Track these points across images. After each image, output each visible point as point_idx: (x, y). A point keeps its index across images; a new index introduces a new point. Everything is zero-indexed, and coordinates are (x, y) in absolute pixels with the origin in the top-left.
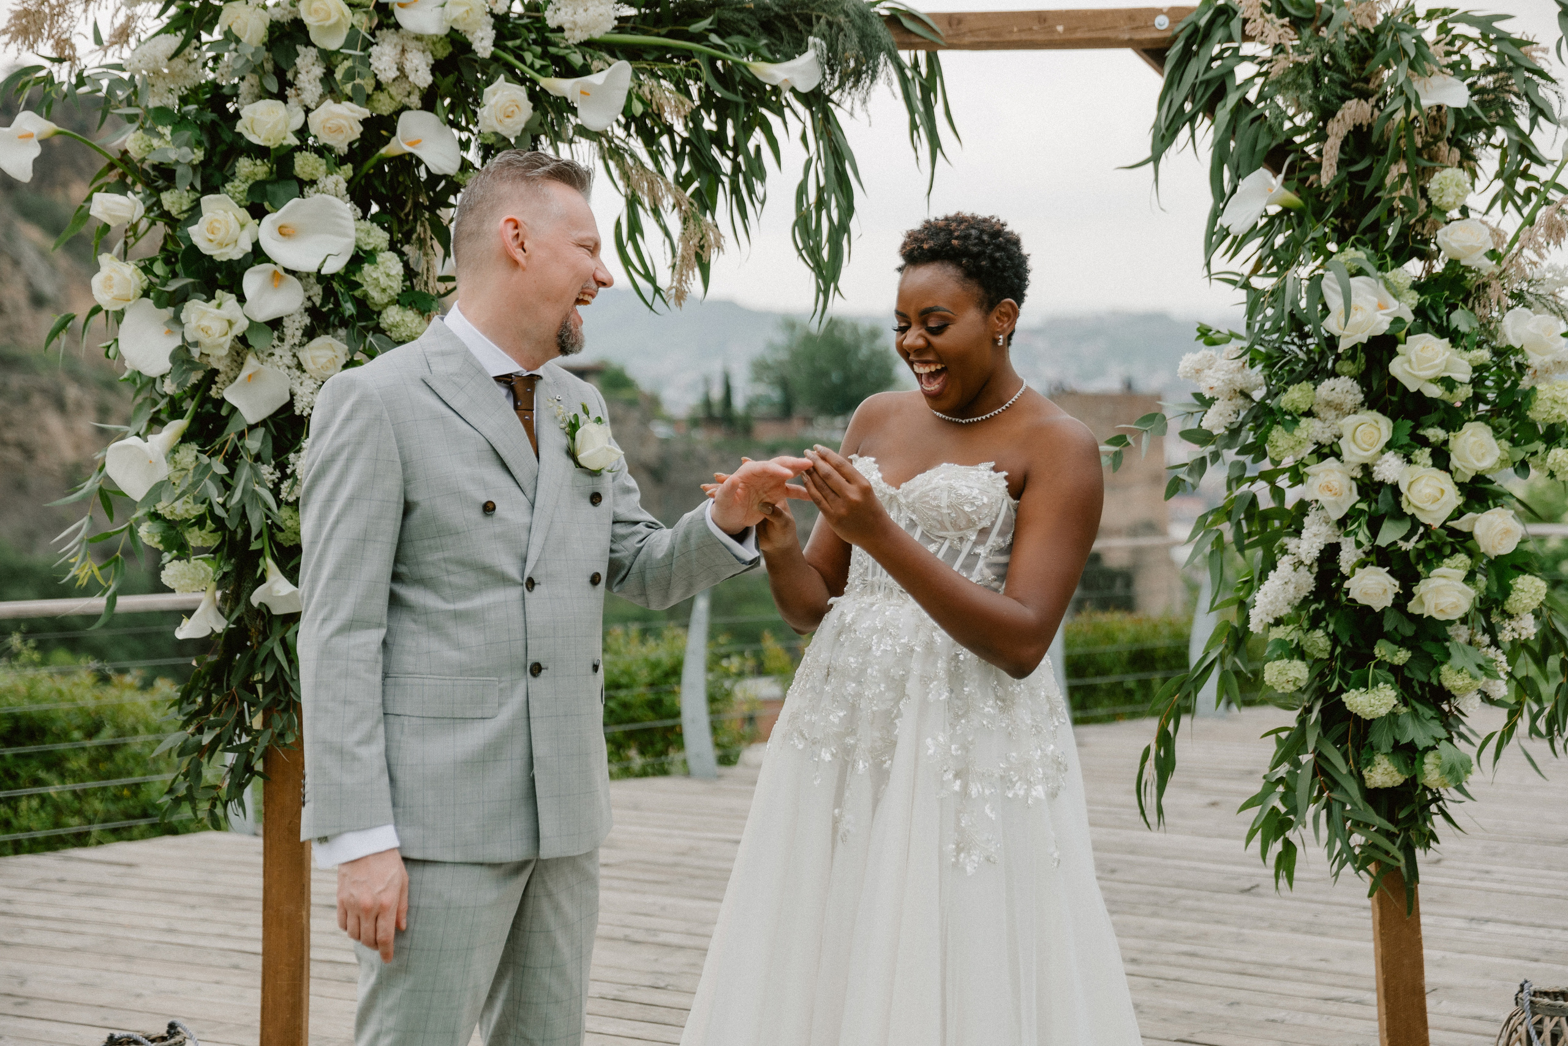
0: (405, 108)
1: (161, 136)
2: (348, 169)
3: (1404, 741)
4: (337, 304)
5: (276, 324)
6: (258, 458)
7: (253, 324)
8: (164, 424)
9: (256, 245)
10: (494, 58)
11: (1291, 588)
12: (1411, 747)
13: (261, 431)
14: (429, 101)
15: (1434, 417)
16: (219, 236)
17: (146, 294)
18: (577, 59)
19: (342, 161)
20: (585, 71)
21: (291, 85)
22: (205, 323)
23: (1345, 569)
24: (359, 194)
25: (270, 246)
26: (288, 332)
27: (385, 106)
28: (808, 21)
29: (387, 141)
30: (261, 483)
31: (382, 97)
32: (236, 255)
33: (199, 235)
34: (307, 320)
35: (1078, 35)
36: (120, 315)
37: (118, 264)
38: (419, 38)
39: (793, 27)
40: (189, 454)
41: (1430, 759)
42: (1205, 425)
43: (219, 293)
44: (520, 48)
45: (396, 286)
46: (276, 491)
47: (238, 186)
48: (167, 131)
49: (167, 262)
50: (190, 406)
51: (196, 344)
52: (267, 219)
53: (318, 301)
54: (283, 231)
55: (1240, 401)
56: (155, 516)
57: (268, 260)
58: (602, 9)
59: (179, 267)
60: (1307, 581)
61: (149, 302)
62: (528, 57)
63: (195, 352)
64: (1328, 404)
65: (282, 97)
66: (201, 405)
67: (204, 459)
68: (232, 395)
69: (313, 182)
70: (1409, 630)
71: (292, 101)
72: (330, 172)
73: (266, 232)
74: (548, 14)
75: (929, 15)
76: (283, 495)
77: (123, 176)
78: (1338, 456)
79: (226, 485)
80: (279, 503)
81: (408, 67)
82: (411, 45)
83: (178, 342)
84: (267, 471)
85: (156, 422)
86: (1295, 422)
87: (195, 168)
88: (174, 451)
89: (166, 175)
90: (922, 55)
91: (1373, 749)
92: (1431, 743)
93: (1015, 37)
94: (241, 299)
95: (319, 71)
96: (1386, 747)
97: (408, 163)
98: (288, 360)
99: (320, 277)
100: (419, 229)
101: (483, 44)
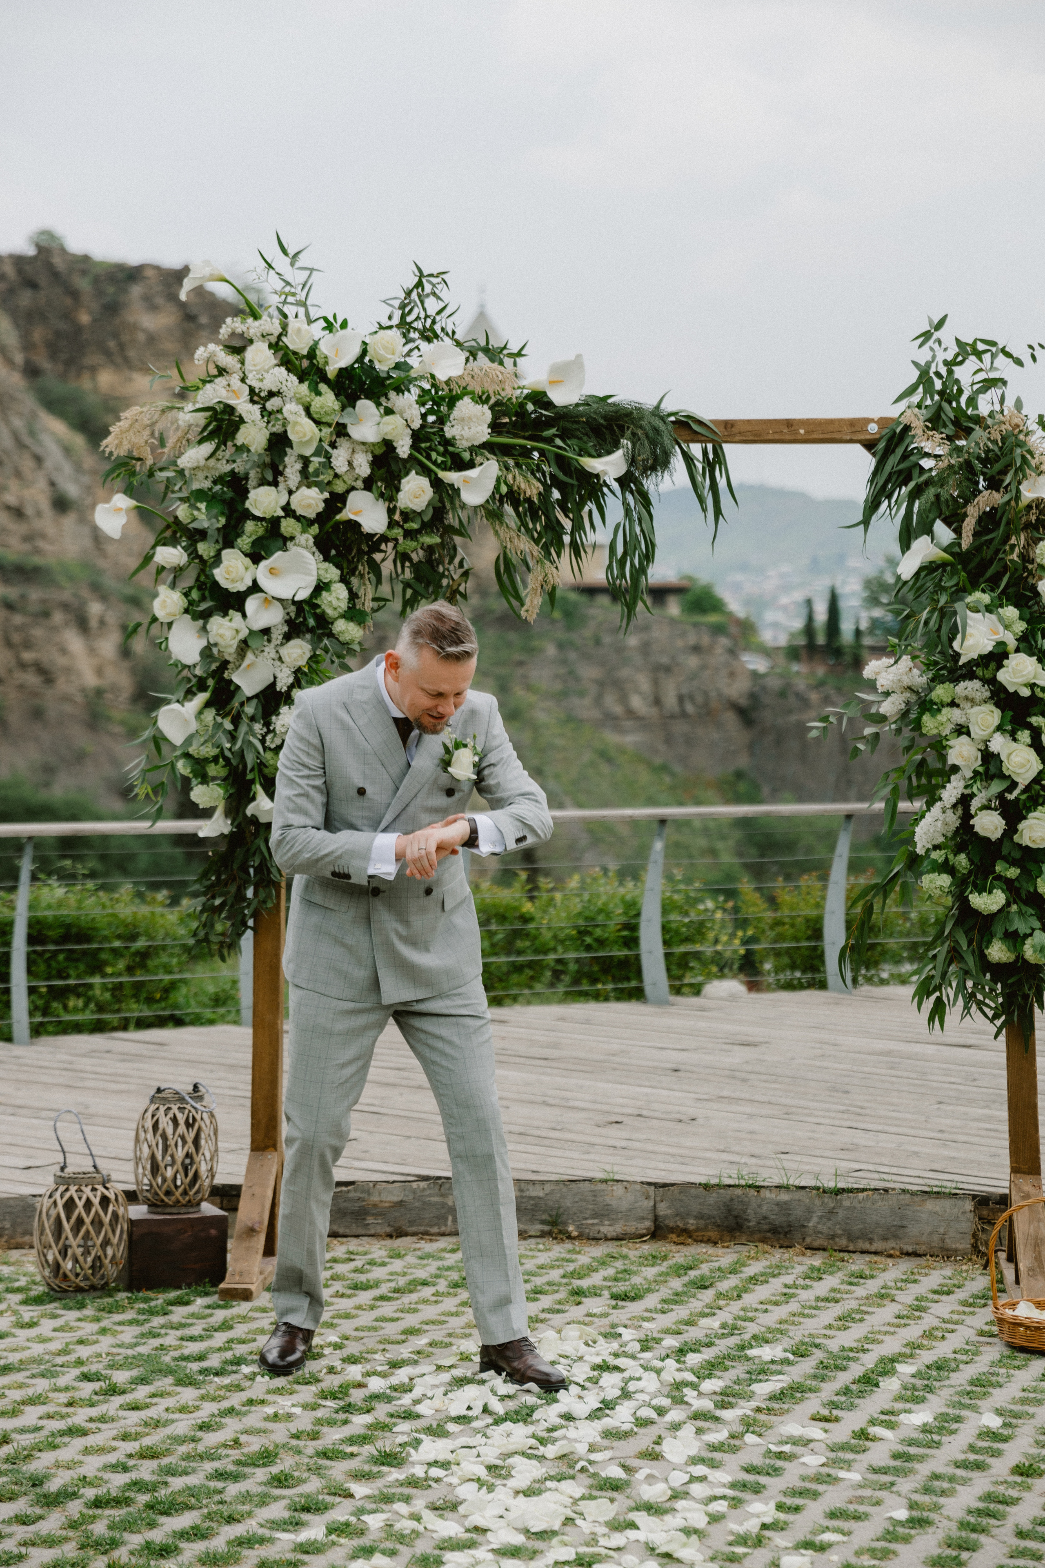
0: (353, 488)
1: (198, 509)
2: (315, 529)
3: (1011, 930)
4: (305, 619)
5: (266, 631)
6: (253, 719)
7: (252, 632)
8: (195, 694)
9: (255, 582)
10: (411, 456)
11: (939, 824)
12: (1015, 933)
13: (255, 701)
14: (368, 484)
15: (1036, 709)
16: (232, 576)
17: (186, 611)
18: (466, 456)
19: (310, 523)
20: (471, 465)
21: (281, 474)
22: (221, 631)
23: (973, 812)
24: (323, 545)
25: (263, 582)
26: (274, 636)
27: (340, 488)
28: (622, 429)
29: (340, 510)
30: (254, 735)
31: (338, 482)
32: (242, 587)
33: (219, 574)
34: (286, 629)
35: (815, 436)
36: (170, 625)
37: (170, 591)
38: (364, 444)
39: (613, 432)
40: (210, 715)
41: (1029, 941)
42: (882, 710)
43: (231, 612)
44: (430, 448)
45: (343, 605)
46: (263, 741)
47: (244, 542)
48: (202, 506)
49: (200, 588)
50: (211, 682)
51: (216, 645)
52: (263, 564)
53: (293, 615)
54: (272, 571)
55: (908, 694)
56: (187, 755)
57: (261, 591)
58: (479, 429)
59: (207, 593)
60: (953, 820)
61: (188, 617)
62: (434, 455)
63: (215, 651)
64: (967, 698)
65: (275, 484)
66: (217, 683)
67: (219, 719)
68: (237, 678)
69: (292, 538)
70: (1017, 855)
71: (282, 486)
72: (304, 531)
73: (261, 572)
74: (446, 429)
75: (712, 421)
76: (268, 744)
77: (175, 533)
78: (968, 734)
79: (233, 737)
80: (265, 748)
81: (355, 464)
82: (358, 448)
83: (204, 643)
84: (258, 727)
85: (190, 694)
86: (939, 710)
87: (218, 529)
88: (200, 713)
89: (202, 534)
90: (710, 446)
91: (992, 936)
92: (1029, 931)
93: (770, 437)
94: (244, 616)
95: (299, 466)
96: (1000, 934)
97: (354, 526)
98: (273, 654)
99: (294, 603)
100: (360, 567)
101: (404, 449)
